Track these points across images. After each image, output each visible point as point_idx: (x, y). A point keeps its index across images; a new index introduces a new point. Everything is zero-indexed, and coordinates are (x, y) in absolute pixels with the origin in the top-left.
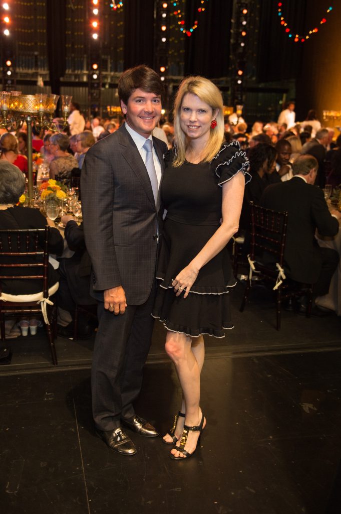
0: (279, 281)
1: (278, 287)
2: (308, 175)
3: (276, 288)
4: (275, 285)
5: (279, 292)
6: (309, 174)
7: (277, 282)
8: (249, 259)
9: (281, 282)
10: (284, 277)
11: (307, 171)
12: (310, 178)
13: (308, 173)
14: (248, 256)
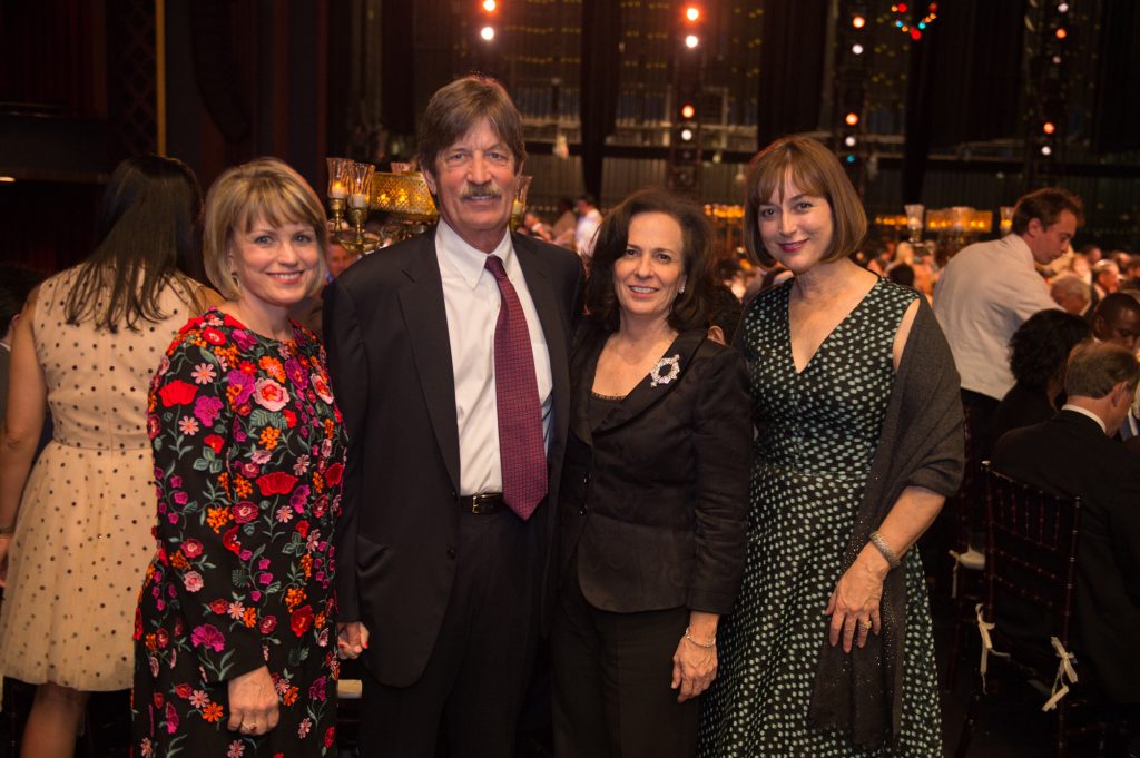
0: (1059, 688)
1: (1058, 703)
2: (1106, 400)
3: (1051, 704)
4: (1048, 697)
5: (1061, 717)
6: (1111, 395)
7: (1054, 690)
8: (980, 618)
9: (1065, 690)
10: (1074, 678)
11: (1103, 385)
12: (1112, 406)
13: (1106, 392)
14: (978, 607)
